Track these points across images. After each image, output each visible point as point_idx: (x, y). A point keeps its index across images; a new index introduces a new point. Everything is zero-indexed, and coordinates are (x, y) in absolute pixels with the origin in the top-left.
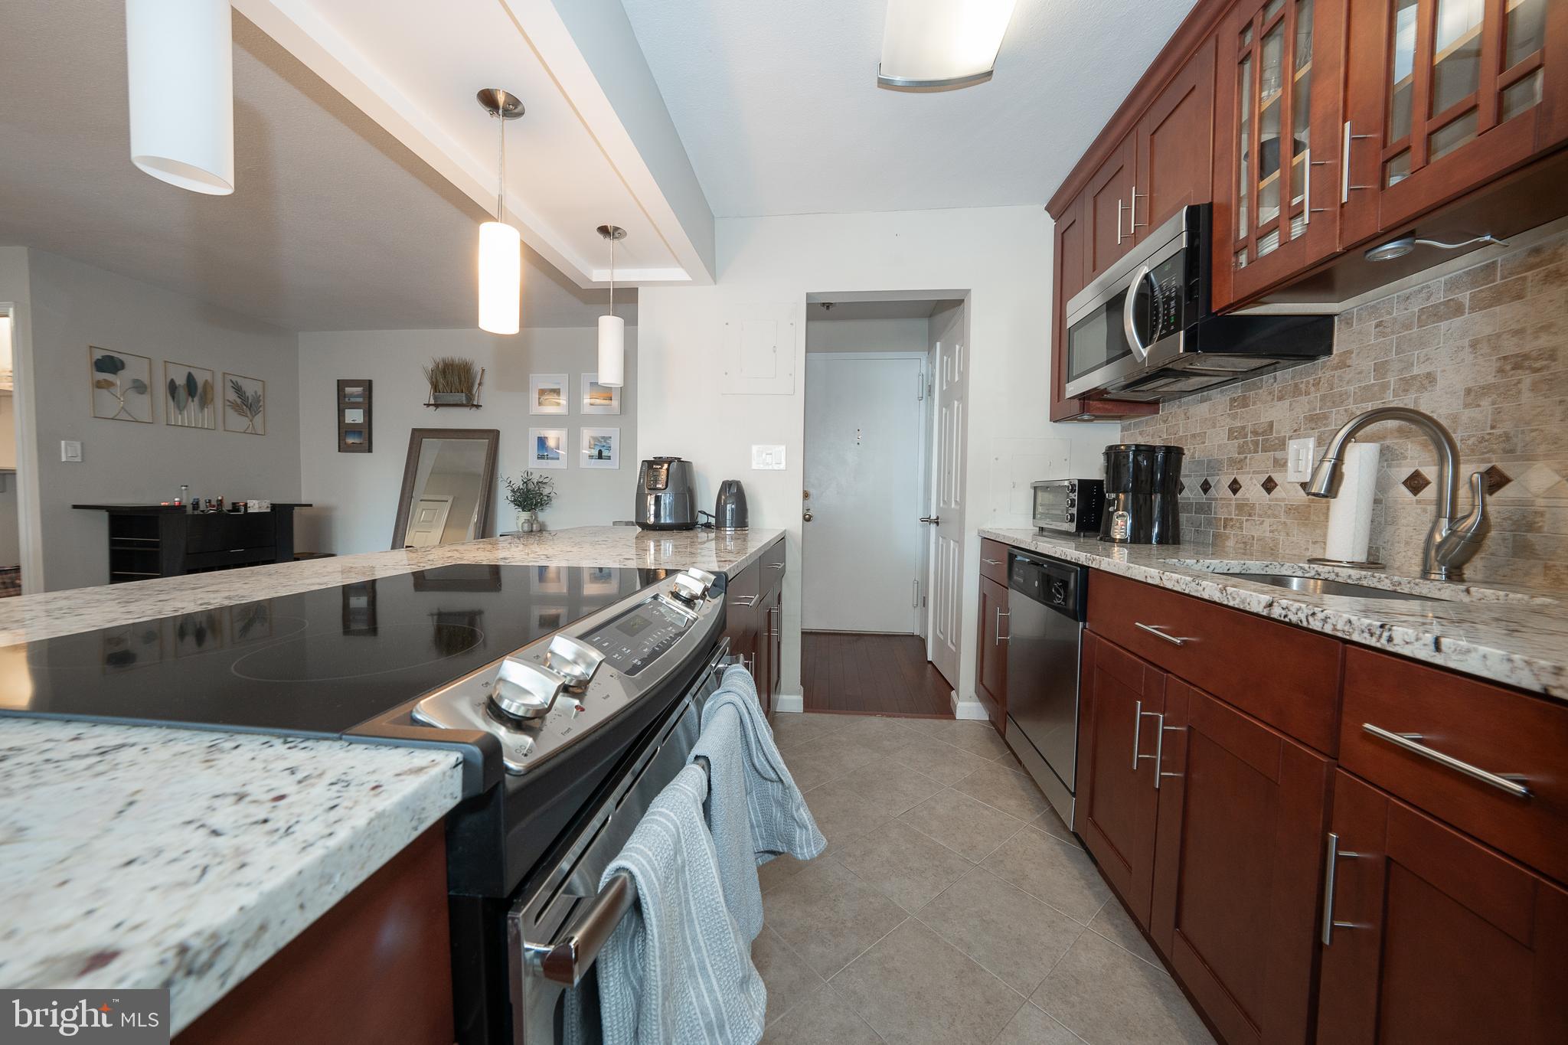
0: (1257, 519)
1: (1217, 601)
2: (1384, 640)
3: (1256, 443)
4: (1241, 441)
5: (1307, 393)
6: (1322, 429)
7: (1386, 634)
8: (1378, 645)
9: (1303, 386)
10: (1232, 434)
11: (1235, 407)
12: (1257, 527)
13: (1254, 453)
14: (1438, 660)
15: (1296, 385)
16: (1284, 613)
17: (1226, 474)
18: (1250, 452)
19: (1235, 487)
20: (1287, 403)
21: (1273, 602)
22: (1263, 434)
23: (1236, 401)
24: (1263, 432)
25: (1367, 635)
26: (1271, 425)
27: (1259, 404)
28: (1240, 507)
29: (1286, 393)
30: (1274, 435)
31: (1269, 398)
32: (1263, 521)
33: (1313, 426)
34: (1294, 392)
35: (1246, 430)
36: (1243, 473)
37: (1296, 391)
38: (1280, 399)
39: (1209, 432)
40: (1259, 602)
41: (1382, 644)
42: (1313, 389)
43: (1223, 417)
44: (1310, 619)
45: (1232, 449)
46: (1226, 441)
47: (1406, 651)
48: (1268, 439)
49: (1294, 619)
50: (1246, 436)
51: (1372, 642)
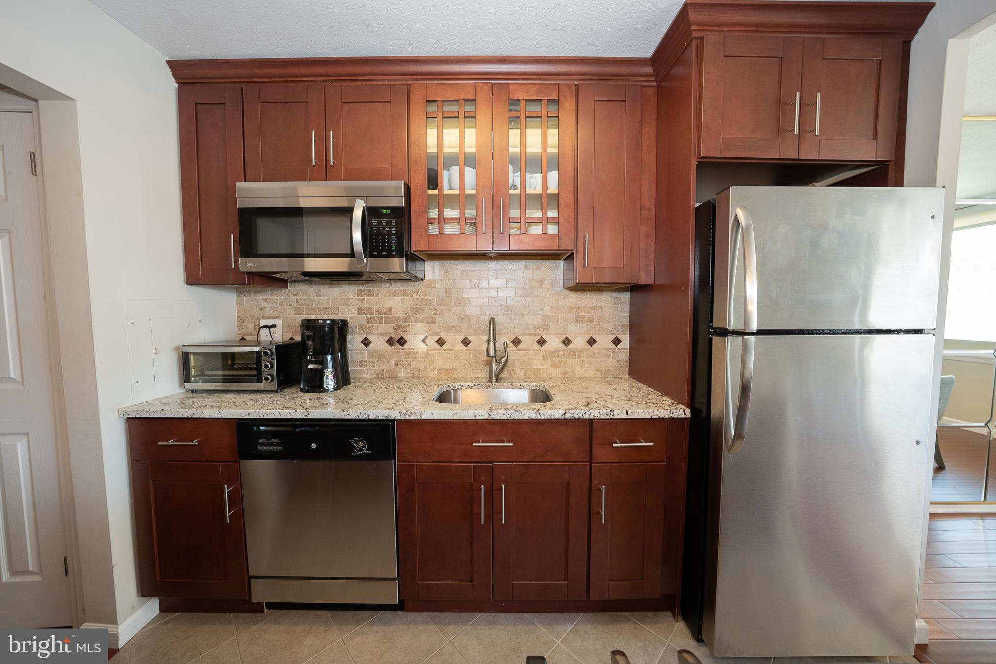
0: (384, 360)
1: (534, 418)
2: (611, 416)
3: (381, 318)
4: (369, 316)
5: (411, 296)
6: (421, 315)
7: (612, 414)
8: (610, 418)
9: (409, 292)
10: (360, 310)
11: (362, 295)
12: (385, 364)
13: (379, 323)
14: (627, 417)
15: (404, 290)
16: (572, 415)
17: (359, 334)
18: (376, 323)
19: (366, 342)
20: (399, 299)
21: (566, 413)
22: (385, 313)
23: (362, 291)
24: (384, 313)
25: (606, 415)
26: (390, 309)
27: (380, 296)
28: (372, 354)
29: (399, 294)
30: (393, 314)
31: (388, 294)
32: (389, 361)
33: (416, 313)
34: (404, 294)
35: (372, 310)
36: (372, 335)
37: (405, 294)
38: (395, 296)
39: (341, 308)
40: (559, 414)
41: (612, 417)
42: (415, 294)
43: (353, 300)
44: (584, 415)
45: (363, 319)
46: (356, 314)
47: (618, 417)
48: (388, 317)
49: (577, 417)
50: (372, 313)
51: (608, 417)
